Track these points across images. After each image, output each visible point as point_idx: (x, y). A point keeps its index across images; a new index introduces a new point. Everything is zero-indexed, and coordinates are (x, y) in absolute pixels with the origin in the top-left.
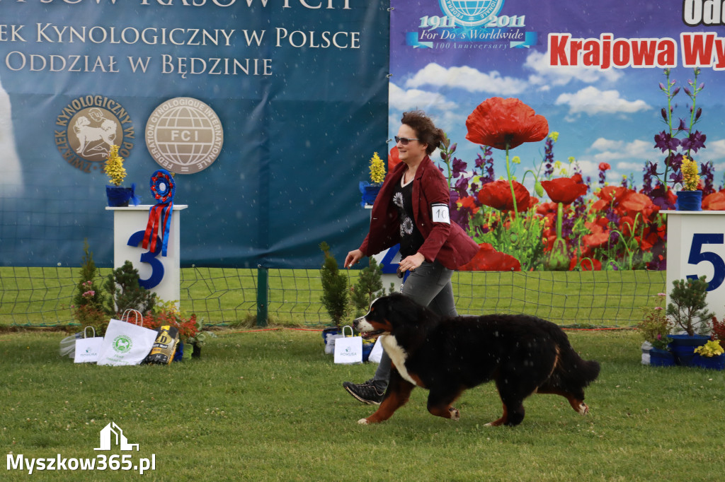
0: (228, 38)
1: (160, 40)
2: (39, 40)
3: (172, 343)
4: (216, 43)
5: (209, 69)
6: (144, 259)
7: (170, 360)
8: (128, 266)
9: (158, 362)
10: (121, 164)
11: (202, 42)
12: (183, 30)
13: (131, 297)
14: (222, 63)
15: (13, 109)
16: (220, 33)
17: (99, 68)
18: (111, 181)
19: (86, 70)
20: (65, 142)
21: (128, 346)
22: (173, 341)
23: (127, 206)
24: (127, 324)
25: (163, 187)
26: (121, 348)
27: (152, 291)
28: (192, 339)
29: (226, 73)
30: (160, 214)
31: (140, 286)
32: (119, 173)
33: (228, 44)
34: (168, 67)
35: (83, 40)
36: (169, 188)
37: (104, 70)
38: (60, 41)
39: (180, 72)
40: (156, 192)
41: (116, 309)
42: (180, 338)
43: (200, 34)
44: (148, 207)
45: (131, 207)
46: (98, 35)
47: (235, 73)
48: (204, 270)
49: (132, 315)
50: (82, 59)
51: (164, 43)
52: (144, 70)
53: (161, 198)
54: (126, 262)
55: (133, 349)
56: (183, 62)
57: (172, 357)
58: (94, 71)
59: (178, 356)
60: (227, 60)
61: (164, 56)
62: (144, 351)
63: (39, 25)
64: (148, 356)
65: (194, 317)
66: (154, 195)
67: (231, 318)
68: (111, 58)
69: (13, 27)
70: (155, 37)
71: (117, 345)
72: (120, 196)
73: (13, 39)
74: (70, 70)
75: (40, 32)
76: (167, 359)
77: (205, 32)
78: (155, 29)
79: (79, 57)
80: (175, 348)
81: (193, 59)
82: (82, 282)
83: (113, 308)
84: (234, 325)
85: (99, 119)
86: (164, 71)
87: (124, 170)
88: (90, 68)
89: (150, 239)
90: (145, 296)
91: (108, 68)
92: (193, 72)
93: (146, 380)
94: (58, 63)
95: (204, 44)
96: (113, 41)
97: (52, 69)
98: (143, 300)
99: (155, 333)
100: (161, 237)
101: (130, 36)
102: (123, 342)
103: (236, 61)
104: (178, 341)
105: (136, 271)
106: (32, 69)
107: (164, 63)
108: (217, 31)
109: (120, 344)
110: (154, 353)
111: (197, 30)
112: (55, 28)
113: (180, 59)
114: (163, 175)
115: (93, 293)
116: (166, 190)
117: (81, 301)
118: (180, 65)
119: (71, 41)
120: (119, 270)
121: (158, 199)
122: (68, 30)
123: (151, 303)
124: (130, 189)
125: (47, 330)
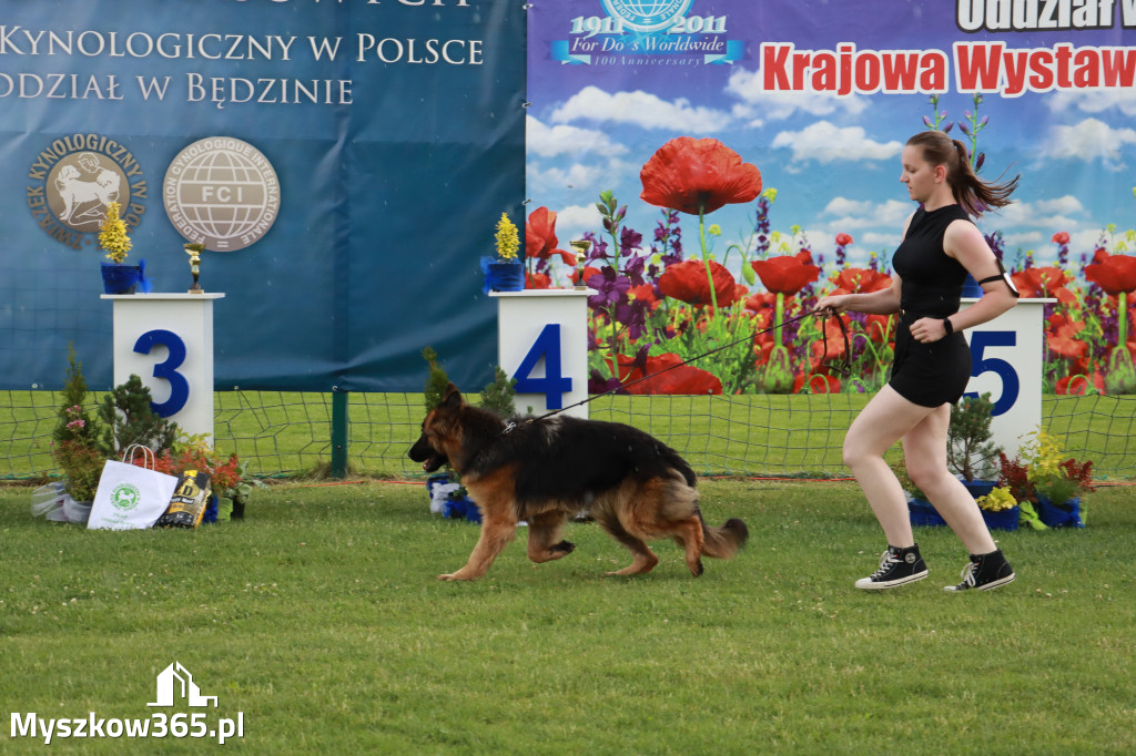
0: (286, 49)
2: (3, 51)
3: (201, 497)
5: (257, 95)
6: (159, 372)
7: (197, 521)
8: (134, 383)
10: (124, 231)
11: (247, 55)
12: (219, 37)
13: (139, 429)
14: (277, 86)
16: (275, 42)
17: (93, 93)
18: (108, 256)
19: (74, 96)
21: (133, 500)
22: (202, 492)
23: (133, 293)
24: (131, 467)
26: (124, 503)
27: (171, 420)
28: (231, 491)
29: (284, 100)
31: (153, 412)
32: (121, 244)
33: (286, 57)
34: (197, 93)
35: (69, 51)
37: (100, 97)
38: (34, 52)
39: (215, 99)
41: (117, 446)
42: (213, 490)
43: (245, 42)
45: (138, 295)
46: (91, 43)
47: (297, 101)
48: (252, 395)
49: (139, 453)
50: (68, 80)
51: (190, 55)
52: (161, 96)
54: (132, 377)
55: (143, 503)
56: (219, 84)
57: (200, 517)
58: (85, 97)
59: (210, 514)
60: (284, 81)
61: (191, 76)
62: (157, 509)
63: (3, 29)
64: (165, 514)
65: (234, 458)
67: (292, 464)
68: (112, 78)
70: (178, 48)
71: (117, 498)
72: (123, 279)
74: (50, 95)
75: (3, 39)
76: (192, 519)
77: (251, 39)
78: (178, 36)
79: (62, 76)
80: (205, 503)
81: (233, 80)
82: (66, 406)
83: (112, 446)
84: (298, 477)
86: (191, 98)
87: (128, 239)
88: (80, 93)
90: (160, 426)
91: (106, 94)
92: (234, 99)
93: (159, 548)
94: (31, 85)
95: (250, 57)
96: (113, 53)
97: (22, 95)
98: (157, 433)
99: (175, 481)
101: (139, 45)
102: (127, 494)
103: (298, 83)
104: (210, 493)
105: (146, 391)
107: (191, 85)
108: (269, 38)
109: (122, 496)
110: (172, 511)
111: (240, 37)
112: (27, 33)
113: (215, 80)
115: (82, 423)
117: (64, 435)
118: (215, 89)
119: (51, 53)
120: (121, 388)
122: (47, 36)
123: (169, 440)
124: (137, 268)
125: (16, 484)
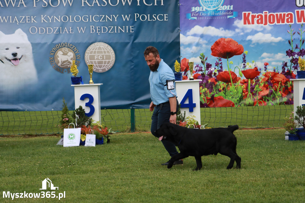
0: (116, 18)
1: (89, 20)
2: (42, 22)
4: (111, 20)
5: (108, 31)
6: (87, 105)
8: (81, 108)
10: (77, 68)
11: (106, 20)
12: (98, 16)
13: (82, 120)
14: (114, 28)
15: (33, 49)
16: (113, 16)
17: (66, 32)
18: (73, 75)
19: (61, 33)
20: (53, 61)
27: (90, 118)
29: (116, 32)
31: (86, 115)
32: (76, 71)
33: (116, 21)
34: (93, 31)
35: (59, 21)
37: (68, 33)
38: (50, 22)
39: (97, 32)
41: (76, 125)
43: (105, 17)
45: (80, 85)
46: (65, 19)
47: (119, 32)
50: (59, 29)
51: (91, 21)
52: (83, 32)
54: (80, 106)
56: (99, 28)
58: (64, 33)
60: (116, 27)
61: (91, 26)
63: (42, 16)
67: (120, 129)
68: (71, 28)
69: (32, 17)
70: (87, 19)
72: (77, 81)
73: (32, 22)
74: (55, 33)
75: (42, 18)
77: (107, 16)
78: (87, 16)
81: (102, 27)
82: (63, 115)
84: (122, 132)
85: (66, 52)
86: (91, 32)
90: (88, 119)
91: (69, 32)
92: (102, 32)
94: (50, 30)
95: (107, 21)
96: (71, 21)
97: (48, 33)
98: (87, 121)
101: (78, 19)
103: (119, 27)
105: (84, 110)
106: (40, 33)
107: (91, 29)
108: (111, 15)
112: (48, 17)
113: (97, 27)
115: (67, 119)
117: (62, 122)
118: (97, 30)
119: (55, 22)
120: (77, 109)
122: (53, 17)
123: (90, 123)
124: (80, 78)
125: (49, 136)
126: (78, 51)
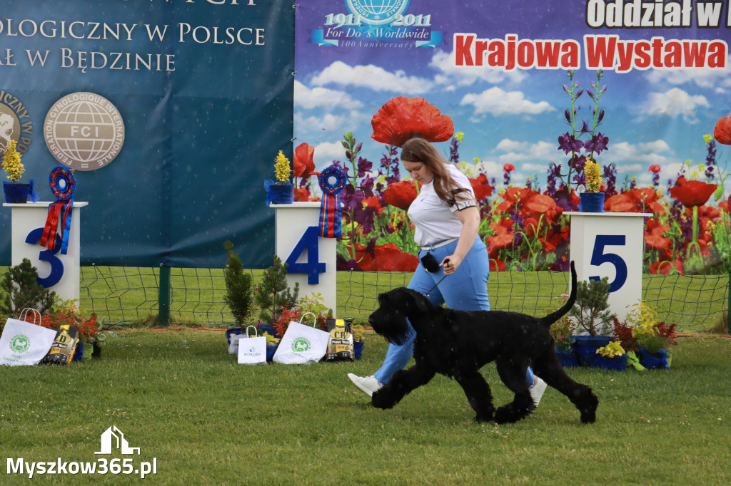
0: (129, 33)
3: (71, 343)
4: (117, 37)
5: (109, 63)
6: (43, 257)
7: (69, 360)
8: (26, 264)
9: (57, 362)
10: (19, 160)
11: (103, 36)
12: (83, 23)
13: (29, 296)
14: (124, 57)
16: (121, 27)
18: (8, 177)
21: (25, 346)
22: (72, 340)
23: (25, 202)
24: (24, 323)
25: (62, 183)
26: (19, 348)
27: (51, 290)
28: (92, 339)
29: (128, 68)
30: (60, 211)
31: (39, 284)
32: (17, 169)
33: (129, 38)
34: (68, 61)
36: (69, 184)
37: (1, 63)
39: (80, 66)
40: (55, 189)
41: (14, 307)
42: (80, 338)
43: (101, 27)
44: (47, 204)
45: (29, 203)
47: (137, 68)
48: (104, 269)
49: (30, 314)
51: (63, 36)
52: (43, 64)
53: (61, 195)
54: (24, 260)
55: (31, 348)
56: (83, 56)
57: (71, 357)
59: (78, 355)
60: (128, 55)
61: (63, 50)
62: (42, 351)
64: (47, 355)
65: (94, 316)
66: (54, 192)
67: (131, 318)
68: (8, 50)
70: (54, 31)
71: (14, 345)
72: (18, 193)
76: (66, 358)
77: (105, 26)
78: (54, 22)
80: (74, 348)
81: (93, 54)
83: (10, 307)
84: (136, 325)
86: (64, 65)
87: (22, 165)
89: (49, 236)
90: (43, 294)
91: (4, 62)
92: (93, 66)
93: (44, 381)
95: (105, 38)
96: (9, 34)
98: (42, 299)
99: (55, 333)
100: (60, 235)
101: (28, 28)
102: (21, 342)
103: (137, 56)
104: (78, 340)
105: (34, 269)
107: (64, 57)
108: (118, 25)
109: (18, 343)
110: (52, 353)
111: (98, 24)
113: (80, 53)
114: (64, 171)
116: (66, 188)
118: (80, 59)
120: (17, 268)
121: (58, 196)
123: (50, 302)
124: (28, 185)
126: (26, 112)
